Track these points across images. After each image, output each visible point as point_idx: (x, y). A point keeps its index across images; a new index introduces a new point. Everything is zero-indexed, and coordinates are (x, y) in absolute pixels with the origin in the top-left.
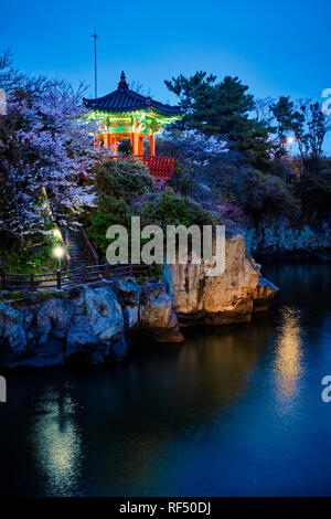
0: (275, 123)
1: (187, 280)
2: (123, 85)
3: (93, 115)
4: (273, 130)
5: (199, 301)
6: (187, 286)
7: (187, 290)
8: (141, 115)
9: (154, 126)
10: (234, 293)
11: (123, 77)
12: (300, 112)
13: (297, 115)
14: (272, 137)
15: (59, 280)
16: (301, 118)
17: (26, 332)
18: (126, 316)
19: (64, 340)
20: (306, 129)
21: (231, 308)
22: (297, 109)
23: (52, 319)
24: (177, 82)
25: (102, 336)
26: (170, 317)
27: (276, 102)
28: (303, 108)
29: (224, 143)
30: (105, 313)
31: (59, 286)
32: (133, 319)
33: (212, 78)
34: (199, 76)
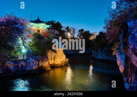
0: (66, 31)
1: (51, 57)
2: (38, 19)
3: (32, 24)
4: (66, 32)
5: (54, 61)
6: (51, 58)
7: (51, 59)
8: (42, 24)
9: (44, 27)
10: (61, 60)
11: (38, 17)
12: (71, 29)
13: (70, 30)
14: (66, 33)
15: (24, 56)
16: (71, 30)
17: (15, 68)
18: (39, 64)
19: (25, 70)
20: (72, 32)
21: (60, 63)
22: (70, 29)
23: (22, 65)
24: (48, 22)
25: (33, 68)
26: (48, 65)
27: (67, 27)
28: (71, 28)
29: (58, 32)
30: (34, 63)
31: (24, 58)
32: (40, 65)
33: (55, 21)
34: (52, 21)
